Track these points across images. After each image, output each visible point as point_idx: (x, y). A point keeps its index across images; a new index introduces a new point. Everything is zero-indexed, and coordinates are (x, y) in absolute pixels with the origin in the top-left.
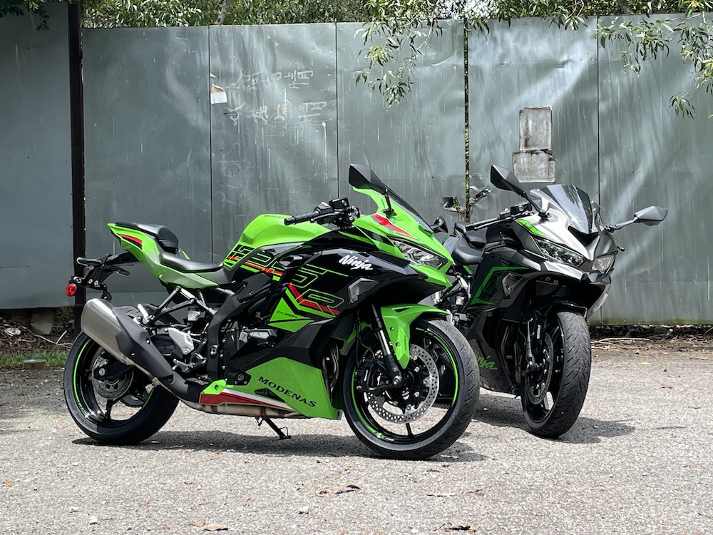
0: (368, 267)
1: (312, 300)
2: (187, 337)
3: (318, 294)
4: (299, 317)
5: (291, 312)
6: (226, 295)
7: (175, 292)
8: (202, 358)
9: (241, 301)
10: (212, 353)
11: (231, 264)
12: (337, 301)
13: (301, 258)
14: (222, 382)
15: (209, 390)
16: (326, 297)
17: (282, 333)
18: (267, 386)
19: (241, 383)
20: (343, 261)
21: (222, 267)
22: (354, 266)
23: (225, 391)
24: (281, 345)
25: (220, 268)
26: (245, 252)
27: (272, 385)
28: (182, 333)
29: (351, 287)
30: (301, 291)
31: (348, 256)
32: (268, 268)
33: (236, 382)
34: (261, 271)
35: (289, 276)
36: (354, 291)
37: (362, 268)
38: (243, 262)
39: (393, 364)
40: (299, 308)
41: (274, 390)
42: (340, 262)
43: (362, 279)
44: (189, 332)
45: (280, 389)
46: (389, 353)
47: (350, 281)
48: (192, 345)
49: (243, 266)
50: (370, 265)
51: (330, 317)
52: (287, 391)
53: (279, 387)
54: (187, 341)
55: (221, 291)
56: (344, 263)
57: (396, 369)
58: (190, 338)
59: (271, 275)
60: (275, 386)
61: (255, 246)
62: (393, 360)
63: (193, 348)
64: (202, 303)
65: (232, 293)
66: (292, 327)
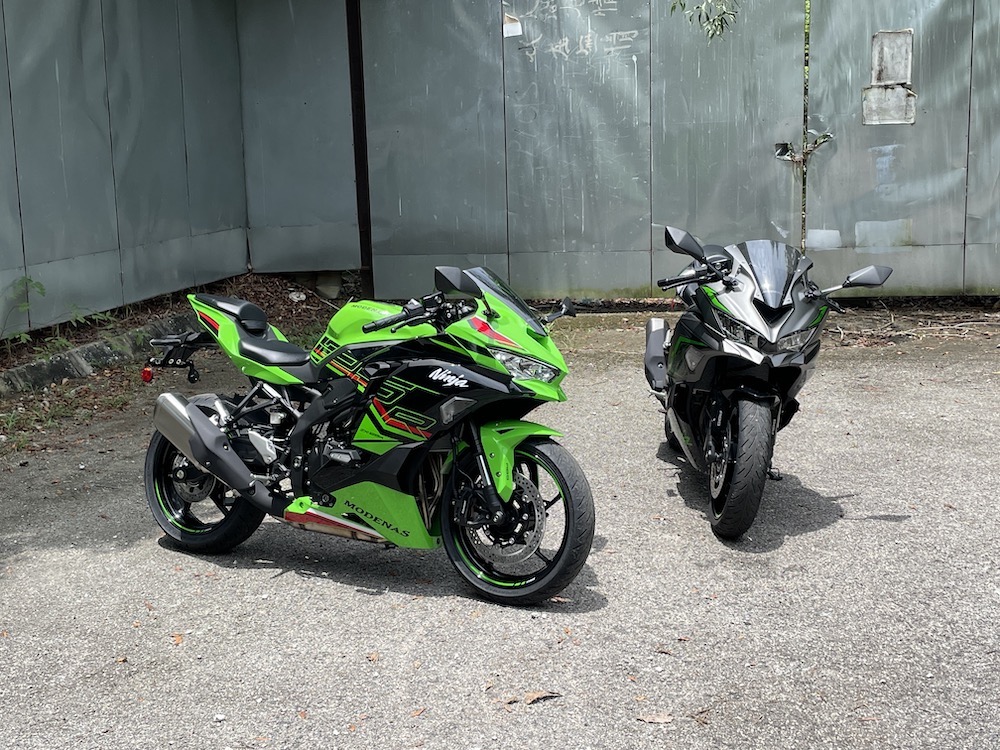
0: (463, 384)
1: (400, 419)
2: (269, 443)
3: (404, 412)
4: (386, 438)
5: (378, 433)
6: (313, 395)
7: (256, 388)
8: (285, 469)
9: (326, 408)
10: (296, 465)
11: (317, 360)
12: (428, 422)
13: (388, 366)
14: (307, 500)
15: (293, 508)
16: (416, 417)
17: (366, 456)
18: (354, 511)
19: (326, 505)
20: (435, 375)
21: (308, 361)
22: (447, 382)
23: (310, 510)
24: (366, 467)
25: (306, 362)
26: (332, 348)
27: (360, 510)
28: (263, 438)
29: (443, 407)
30: (387, 408)
31: (440, 370)
32: (354, 373)
33: (321, 503)
34: (346, 376)
35: (375, 387)
36: (448, 411)
37: (456, 385)
38: (328, 360)
39: (494, 497)
40: (386, 427)
41: (361, 516)
42: (430, 376)
43: (457, 398)
44: (272, 438)
45: (369, 516)
46: (489, 484)
47: (441, 400)
48: (274, 453)
49: (328, 365)
50: (466, 381)
51: (420, 440)
52: (376, 519)
53: (367, 513)
54: (268, 448)
55: (307, 390)
56: (434, 378)
57: (496, 503)
58: (272, 444)
59: (357, 383)
60: (363, 512)
61: (341, 343)
62: (493, 492)
63: (275, 458)
64: (287, 403)
65: (320, 394)
66: (379, 449)
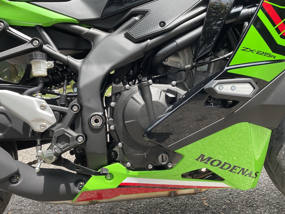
2: (38, 102)
4: (279, 57)
5: (268, 50)
8: (74, 134)
19: (160, 168)
28: (24, 97)
33: (150, 166)
45: (227, 166)
48: (52, 115)
54: (40, 110)
55: (82, 31)
58: (45, 103)
60: (218, 165)
63: (54, 121)
64: (52, 48)
